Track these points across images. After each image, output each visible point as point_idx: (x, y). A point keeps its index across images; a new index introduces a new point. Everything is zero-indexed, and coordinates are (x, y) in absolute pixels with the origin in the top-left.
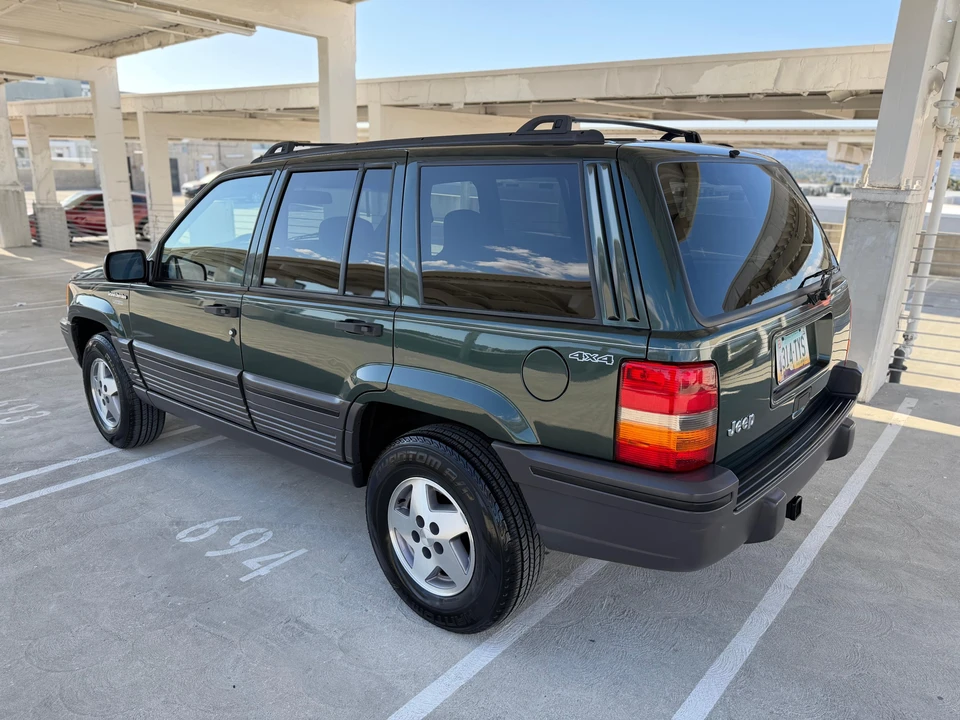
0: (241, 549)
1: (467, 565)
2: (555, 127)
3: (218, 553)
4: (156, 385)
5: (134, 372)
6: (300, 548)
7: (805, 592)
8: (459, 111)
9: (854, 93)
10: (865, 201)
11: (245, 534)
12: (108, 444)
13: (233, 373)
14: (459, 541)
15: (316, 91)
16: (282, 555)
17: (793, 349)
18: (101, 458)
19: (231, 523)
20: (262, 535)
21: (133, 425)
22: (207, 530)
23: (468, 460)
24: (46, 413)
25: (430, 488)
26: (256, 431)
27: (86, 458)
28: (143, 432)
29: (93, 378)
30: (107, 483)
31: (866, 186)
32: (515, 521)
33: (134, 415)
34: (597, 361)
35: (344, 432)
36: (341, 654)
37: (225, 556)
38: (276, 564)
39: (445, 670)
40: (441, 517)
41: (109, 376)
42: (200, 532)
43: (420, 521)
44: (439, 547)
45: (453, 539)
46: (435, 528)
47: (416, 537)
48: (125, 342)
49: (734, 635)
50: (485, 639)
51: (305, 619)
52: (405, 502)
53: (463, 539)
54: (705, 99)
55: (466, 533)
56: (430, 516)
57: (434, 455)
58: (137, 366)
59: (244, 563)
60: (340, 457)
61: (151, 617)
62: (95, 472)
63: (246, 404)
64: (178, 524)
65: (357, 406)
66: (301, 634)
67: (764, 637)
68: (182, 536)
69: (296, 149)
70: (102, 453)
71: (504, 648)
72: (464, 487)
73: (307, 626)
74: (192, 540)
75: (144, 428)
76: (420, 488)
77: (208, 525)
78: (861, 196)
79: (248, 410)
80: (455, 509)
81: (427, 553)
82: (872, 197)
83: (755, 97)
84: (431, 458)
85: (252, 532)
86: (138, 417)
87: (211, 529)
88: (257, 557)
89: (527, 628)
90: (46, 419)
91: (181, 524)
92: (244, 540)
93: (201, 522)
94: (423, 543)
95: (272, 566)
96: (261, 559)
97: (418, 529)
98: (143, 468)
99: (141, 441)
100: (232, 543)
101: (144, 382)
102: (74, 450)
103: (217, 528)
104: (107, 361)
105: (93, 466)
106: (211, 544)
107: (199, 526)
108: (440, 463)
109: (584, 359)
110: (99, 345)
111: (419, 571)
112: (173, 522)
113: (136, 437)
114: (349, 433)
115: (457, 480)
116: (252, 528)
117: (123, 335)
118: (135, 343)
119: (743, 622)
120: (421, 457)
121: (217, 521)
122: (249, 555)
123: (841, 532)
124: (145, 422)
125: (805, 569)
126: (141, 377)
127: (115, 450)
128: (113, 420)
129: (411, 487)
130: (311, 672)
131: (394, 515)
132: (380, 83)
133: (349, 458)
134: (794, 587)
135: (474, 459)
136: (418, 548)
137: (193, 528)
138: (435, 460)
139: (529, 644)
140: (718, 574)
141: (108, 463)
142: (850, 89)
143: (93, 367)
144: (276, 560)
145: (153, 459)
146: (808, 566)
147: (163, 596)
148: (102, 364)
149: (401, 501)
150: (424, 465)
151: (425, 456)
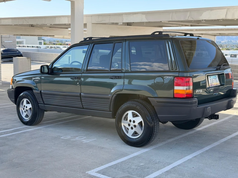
1: (142, 129)
2: (159, 33)
3: (74, 140)
5: (40, 100)
6: (95, 139)
8: (121, 25)
11: (79, 137)
13: (78, 94)
17: (213, 80)
19: (73, 136)
20: (83, 137)
23: (142, 104)
25: (133, 113)
26: (83, 109)
32: (153, 117)
34: (169, 78)
35: (111, 103)
37: (76, 140)
39: (138, 151)
40: (135, 119)
41: (28, 103)
43: (130, 121)
44: (135, 126)
46: (134, 122)
47: (129, 125)
48: (38, 91)
50: (146, 148)
52: (126, 119)
53: (140, 123)
54: (204, 21)
55: (142, 121)
56: (133, 119)
57: (134, 104)
58: (42, 98)
60: (109, 110)
62: (26, 130)
63: (81, 101)
65: (115, 96)
67: (212, 148)
68: (62, 138)
69: (93, 39)
70: (25, 127)
72: (141, 110)
73: (103, 147)
75: (39, 118)
79: (82, 103)
80: (139, 116)
81: (132, 128)
83: (220, 20)
87: (69, 137)
89: (155, 147)
91: (60, 136)
94: (131, 126)
96: (86, 140)
97: (130, 123)
101: (44, 102)
102: (15, 126)
104: (28, 98)
106: (71, 139)
107: (65, 136)
108: (135, 105)
109: (167, 78)
111: (130, 134)
112: (57, 136)
114: (112, 103)
115: (140, 108)
118: (42, 91)
119: (207, 146)
120: (131, 105)
122: (82, 140)
125: (226, 140)
128: (28, 117)
129: (128, 114)
131: (123, 122)
132: (92, 16)
133: (111, 110)
136: (129, 128)
138: (134, 105)
139: (157, 149)
140: (203, 141)
143: (21, 102)
144: (90, 140)
148: (25, 100)
150: (132, 107)
151: (132, 105)
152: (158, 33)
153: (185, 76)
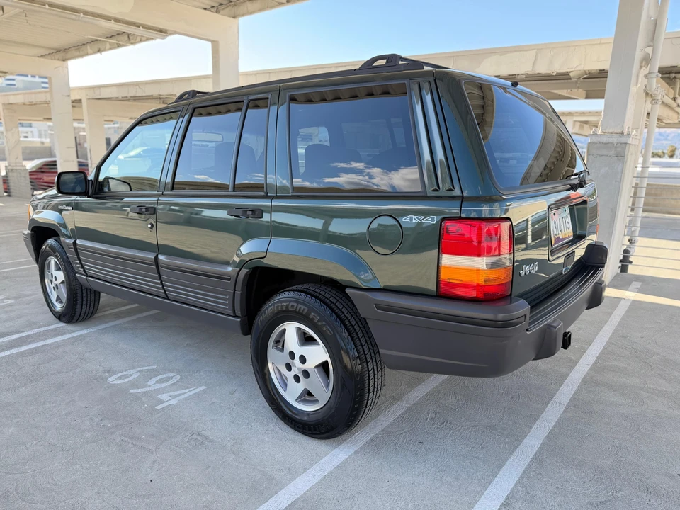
0: (156, 388)
1: (327, 386)
2: (387, 62)
3: (139, 391)
4: (94, 271)
5: (77, 264)
6: (200, 386)
7: (575, 407)
9: (588, 72)
10: (600, 143)
11: (160, 377)
12: (58, 321)
13: (151, 256)
14: (321, 368)
15: (211, 81)
16: (187, 390)
17: (562, 223)
18: (52, 330)
19: (148, 370)
20: (172, 378)
21: (76, 305)
22: (131, 375)
23: (328, 305)
24: (10, 302)
25: (299, 329)
26: (168, 299)
27: (41, 330)
28: (84, 310)
29: (46, 271)
30: (56, 346)
31: (599, 133)
32: (363, 350)
33: (77, 297)
34: (423, 221)
35: (234, 293)
36: (233, 456)
37: (145, 392)
38: (183, 397)
39: (311, 465)
40: (308, 351)
41: (58, 269)
42: (126, 377)
43: (292, 355)
44: (306, 374)
45: (317, 367)
46: (303, 359)
47: (289, 367)
48: (70, 241)
49: (526, 436)
50: (341, 444)
51: (205, 433)
52: (280, 343)
53: (324, 366)
55: (327, 362)
56: (299, 350)
57: (301, 303)
58: (79, 259)
59: (159, 397)
60: (231, 312)
61: (88, 435)
62: (46, 339)
63: (160, 278)
64: (109, 372)
65: (244, 271)
66: (202, 443)
67: (548, 437)
68: (112, 379)
70: (53, 327)
71: (356, 449)
72: (324, 325)
73: (206, 438)
74: (119, 382)
75: (84, 307)
76: (291, 330)
77: (132, 372)
78: (596, 139)
79: (162, 283)
80: (319, 344)
81: (297, 379)
82: (604, 140)
83: (519, 76)
84: (300, 306)
85: (164, 376)
86: (79, 298)
87: (134, 375)
88: (168, 392)
89: (372, 435)
90: (11, 305)
91: (111, 372)
92: (159, 382)
93: (126, 370)
94: (295, 371)
95: (180, 398)
96: (171, 394)
97: (290, 361)
98: (84, 336)
99: (81, 317)
100: (149, 383)
101: (84, 271)
102: (31, 325)
103: (138, 374)
104: (57, 257)
105: (46, 335)
106: (134, 385)
107: (125, 373)
108: (307, 309)
109: (414, 221)
110: (51, 247)
111: (291, 394)
112: (105, 371)
113: (78, 314)
114: (238, 292)
115: (319, 321)
116: (164, 373)
117: (70, 238)
118: (78, 242)
119: (530, 428)
120: (293, 306)
121: (138, 369)
122: (162, 391)
123: (596, 367)
124: (85, 302)
125: (573, 392)
126: (82, 267)
127: (61, 325)
128: (61, 302)
129: (285, 330)
130: (209, 470)
131: (272, 352)
133: (238, 313)
134: (566, 403)
135: (332, 305)
136: (290, 376)
137: (120, 374)
138: (303, 307)
139: (375, 446)
140: (510, 396)
141: (56, 333)
142: (585, 69)
143: (47, 263)
144: (183, 394)
145: (90, 330)
146: (574, 390)
147: (97, 420)
148: (53, 261)
149: (277, 342)
150: (295, 312)
151: (295, 304)
152: (383, 62)
153: (483, 216)
